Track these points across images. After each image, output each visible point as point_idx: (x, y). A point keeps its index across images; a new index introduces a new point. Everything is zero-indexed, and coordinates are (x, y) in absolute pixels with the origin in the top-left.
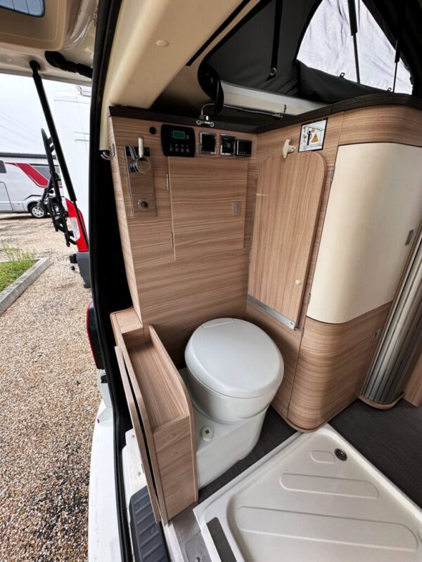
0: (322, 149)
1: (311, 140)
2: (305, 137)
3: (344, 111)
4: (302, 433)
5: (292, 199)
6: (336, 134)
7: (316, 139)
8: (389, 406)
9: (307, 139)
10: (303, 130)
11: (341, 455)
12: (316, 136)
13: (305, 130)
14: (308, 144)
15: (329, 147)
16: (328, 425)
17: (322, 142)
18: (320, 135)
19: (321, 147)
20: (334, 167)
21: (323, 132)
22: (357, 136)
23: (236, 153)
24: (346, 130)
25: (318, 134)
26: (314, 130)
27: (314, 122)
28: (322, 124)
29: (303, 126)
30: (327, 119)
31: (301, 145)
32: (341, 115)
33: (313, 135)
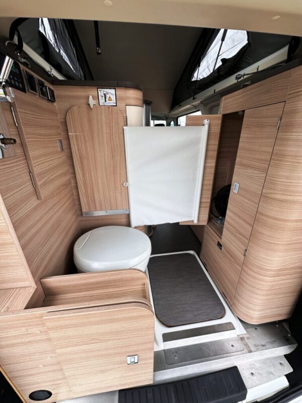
1: (107, 99)
3: (125, 87)
5: (105, 135)
6: (123, 99)
7: (110, 99)
9: (104, 98)
10: (99, 92)
12: (110, 97)
14: (106, 101)
15: (121, 105)
17: (115, 102)
18: (113, 98)
19: (115, 105)
20: (126, 117)
21: (114, 96)
22: (133, 102)
23: (48, 98)
24: (128, 98)
25: (111, 96)
26: (107, 93)
27: (106, 88)
28: (113, 91)
29: (99, 89)
30: (115, 89)
31: (100, 101)
32: (123, 89)
33: (108, 96)
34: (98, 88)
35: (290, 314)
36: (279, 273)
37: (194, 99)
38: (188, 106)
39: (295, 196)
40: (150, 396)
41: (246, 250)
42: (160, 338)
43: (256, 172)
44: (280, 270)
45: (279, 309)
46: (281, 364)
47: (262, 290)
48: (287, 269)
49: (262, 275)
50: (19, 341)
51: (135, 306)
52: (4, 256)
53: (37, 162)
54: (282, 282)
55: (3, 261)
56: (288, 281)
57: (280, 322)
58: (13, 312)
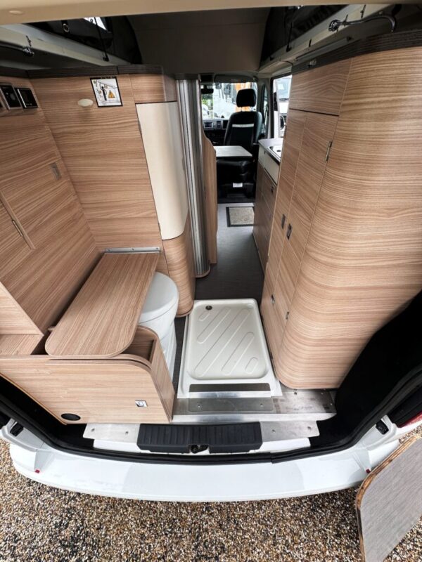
0: (122, 105)
1: (107, 96)
2: (100, 92)
3: (130, 74)
4: (189, 315)
6: (129, 93)
7: (111, 96)
8: (208, 272)
9: (102, 94)
10: (94, 85)
11: (209, 308)
12: (110, 93)
13: (98, 85)
14: (106, 99)
15: (129, 103)
16: (195, 301)
17: (119, 99)
18: (115, 92)
19: (120, 104)
20: (138, 121)
21: (117, 89)
22: (146, 97)
23: (23, 106)
24: (138, 91)
25: (113, 91)
26: (106, 86)
27: (104, 78)
28: (112, 82)
29: (93, 81)
30: (115, 78)
31: (98, 99)
32: (127, 77)
33: (107, 91)
34: (91, 79)
35: (338, 384)
36: (321, 342)
37: (288, 50)
38: (280, 63)
39: (337, 259)
40: (168, 432)
41: (288, 313)
42: (187, 387)
43: (305, 217)
44: (321, 340)
45: (325, 378)
46: (309, 428)
47: (302, 358)
48: (332, 340)
49: (301, 343)
50: (35, 377)
51: (126, 363)
52: (4, 308)
53: (18, 207)
54: (325, 352)
55: (4, 312)
56: (337, 352)
57: (328, 390)
58: (22, 356)
